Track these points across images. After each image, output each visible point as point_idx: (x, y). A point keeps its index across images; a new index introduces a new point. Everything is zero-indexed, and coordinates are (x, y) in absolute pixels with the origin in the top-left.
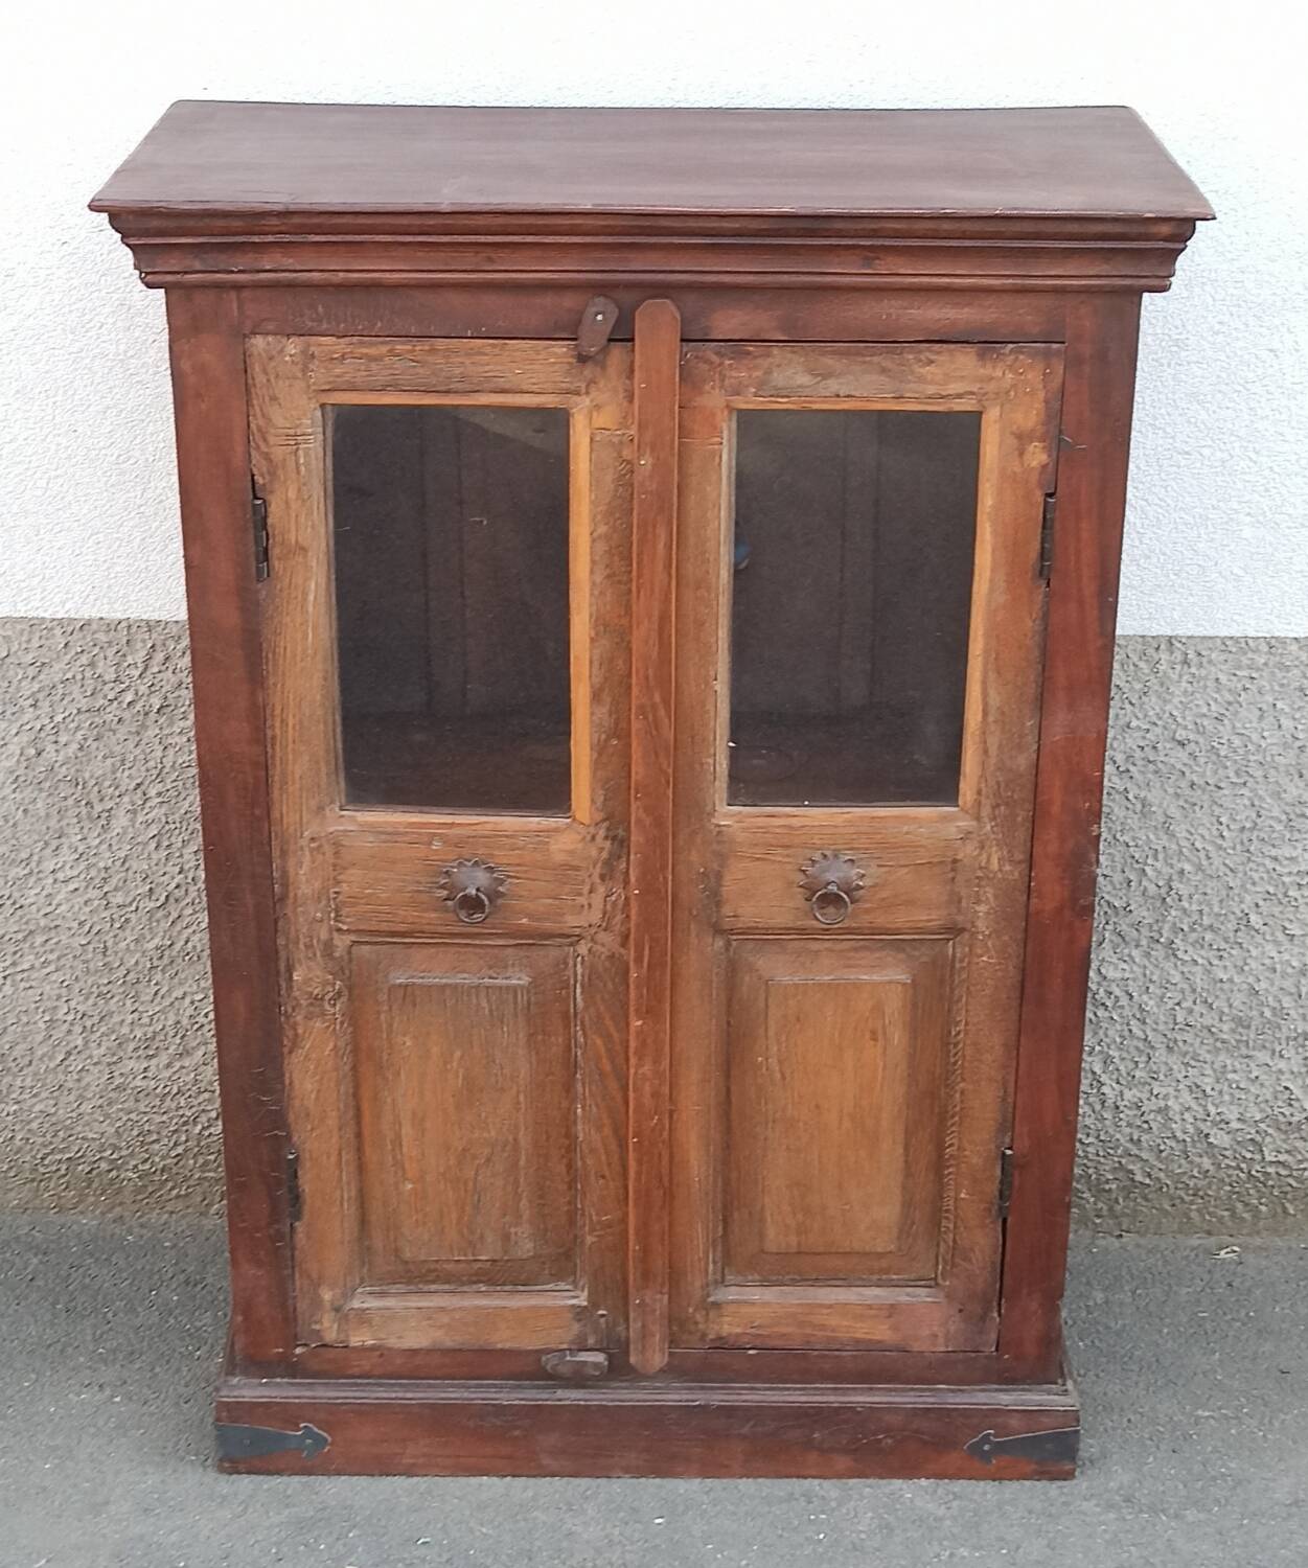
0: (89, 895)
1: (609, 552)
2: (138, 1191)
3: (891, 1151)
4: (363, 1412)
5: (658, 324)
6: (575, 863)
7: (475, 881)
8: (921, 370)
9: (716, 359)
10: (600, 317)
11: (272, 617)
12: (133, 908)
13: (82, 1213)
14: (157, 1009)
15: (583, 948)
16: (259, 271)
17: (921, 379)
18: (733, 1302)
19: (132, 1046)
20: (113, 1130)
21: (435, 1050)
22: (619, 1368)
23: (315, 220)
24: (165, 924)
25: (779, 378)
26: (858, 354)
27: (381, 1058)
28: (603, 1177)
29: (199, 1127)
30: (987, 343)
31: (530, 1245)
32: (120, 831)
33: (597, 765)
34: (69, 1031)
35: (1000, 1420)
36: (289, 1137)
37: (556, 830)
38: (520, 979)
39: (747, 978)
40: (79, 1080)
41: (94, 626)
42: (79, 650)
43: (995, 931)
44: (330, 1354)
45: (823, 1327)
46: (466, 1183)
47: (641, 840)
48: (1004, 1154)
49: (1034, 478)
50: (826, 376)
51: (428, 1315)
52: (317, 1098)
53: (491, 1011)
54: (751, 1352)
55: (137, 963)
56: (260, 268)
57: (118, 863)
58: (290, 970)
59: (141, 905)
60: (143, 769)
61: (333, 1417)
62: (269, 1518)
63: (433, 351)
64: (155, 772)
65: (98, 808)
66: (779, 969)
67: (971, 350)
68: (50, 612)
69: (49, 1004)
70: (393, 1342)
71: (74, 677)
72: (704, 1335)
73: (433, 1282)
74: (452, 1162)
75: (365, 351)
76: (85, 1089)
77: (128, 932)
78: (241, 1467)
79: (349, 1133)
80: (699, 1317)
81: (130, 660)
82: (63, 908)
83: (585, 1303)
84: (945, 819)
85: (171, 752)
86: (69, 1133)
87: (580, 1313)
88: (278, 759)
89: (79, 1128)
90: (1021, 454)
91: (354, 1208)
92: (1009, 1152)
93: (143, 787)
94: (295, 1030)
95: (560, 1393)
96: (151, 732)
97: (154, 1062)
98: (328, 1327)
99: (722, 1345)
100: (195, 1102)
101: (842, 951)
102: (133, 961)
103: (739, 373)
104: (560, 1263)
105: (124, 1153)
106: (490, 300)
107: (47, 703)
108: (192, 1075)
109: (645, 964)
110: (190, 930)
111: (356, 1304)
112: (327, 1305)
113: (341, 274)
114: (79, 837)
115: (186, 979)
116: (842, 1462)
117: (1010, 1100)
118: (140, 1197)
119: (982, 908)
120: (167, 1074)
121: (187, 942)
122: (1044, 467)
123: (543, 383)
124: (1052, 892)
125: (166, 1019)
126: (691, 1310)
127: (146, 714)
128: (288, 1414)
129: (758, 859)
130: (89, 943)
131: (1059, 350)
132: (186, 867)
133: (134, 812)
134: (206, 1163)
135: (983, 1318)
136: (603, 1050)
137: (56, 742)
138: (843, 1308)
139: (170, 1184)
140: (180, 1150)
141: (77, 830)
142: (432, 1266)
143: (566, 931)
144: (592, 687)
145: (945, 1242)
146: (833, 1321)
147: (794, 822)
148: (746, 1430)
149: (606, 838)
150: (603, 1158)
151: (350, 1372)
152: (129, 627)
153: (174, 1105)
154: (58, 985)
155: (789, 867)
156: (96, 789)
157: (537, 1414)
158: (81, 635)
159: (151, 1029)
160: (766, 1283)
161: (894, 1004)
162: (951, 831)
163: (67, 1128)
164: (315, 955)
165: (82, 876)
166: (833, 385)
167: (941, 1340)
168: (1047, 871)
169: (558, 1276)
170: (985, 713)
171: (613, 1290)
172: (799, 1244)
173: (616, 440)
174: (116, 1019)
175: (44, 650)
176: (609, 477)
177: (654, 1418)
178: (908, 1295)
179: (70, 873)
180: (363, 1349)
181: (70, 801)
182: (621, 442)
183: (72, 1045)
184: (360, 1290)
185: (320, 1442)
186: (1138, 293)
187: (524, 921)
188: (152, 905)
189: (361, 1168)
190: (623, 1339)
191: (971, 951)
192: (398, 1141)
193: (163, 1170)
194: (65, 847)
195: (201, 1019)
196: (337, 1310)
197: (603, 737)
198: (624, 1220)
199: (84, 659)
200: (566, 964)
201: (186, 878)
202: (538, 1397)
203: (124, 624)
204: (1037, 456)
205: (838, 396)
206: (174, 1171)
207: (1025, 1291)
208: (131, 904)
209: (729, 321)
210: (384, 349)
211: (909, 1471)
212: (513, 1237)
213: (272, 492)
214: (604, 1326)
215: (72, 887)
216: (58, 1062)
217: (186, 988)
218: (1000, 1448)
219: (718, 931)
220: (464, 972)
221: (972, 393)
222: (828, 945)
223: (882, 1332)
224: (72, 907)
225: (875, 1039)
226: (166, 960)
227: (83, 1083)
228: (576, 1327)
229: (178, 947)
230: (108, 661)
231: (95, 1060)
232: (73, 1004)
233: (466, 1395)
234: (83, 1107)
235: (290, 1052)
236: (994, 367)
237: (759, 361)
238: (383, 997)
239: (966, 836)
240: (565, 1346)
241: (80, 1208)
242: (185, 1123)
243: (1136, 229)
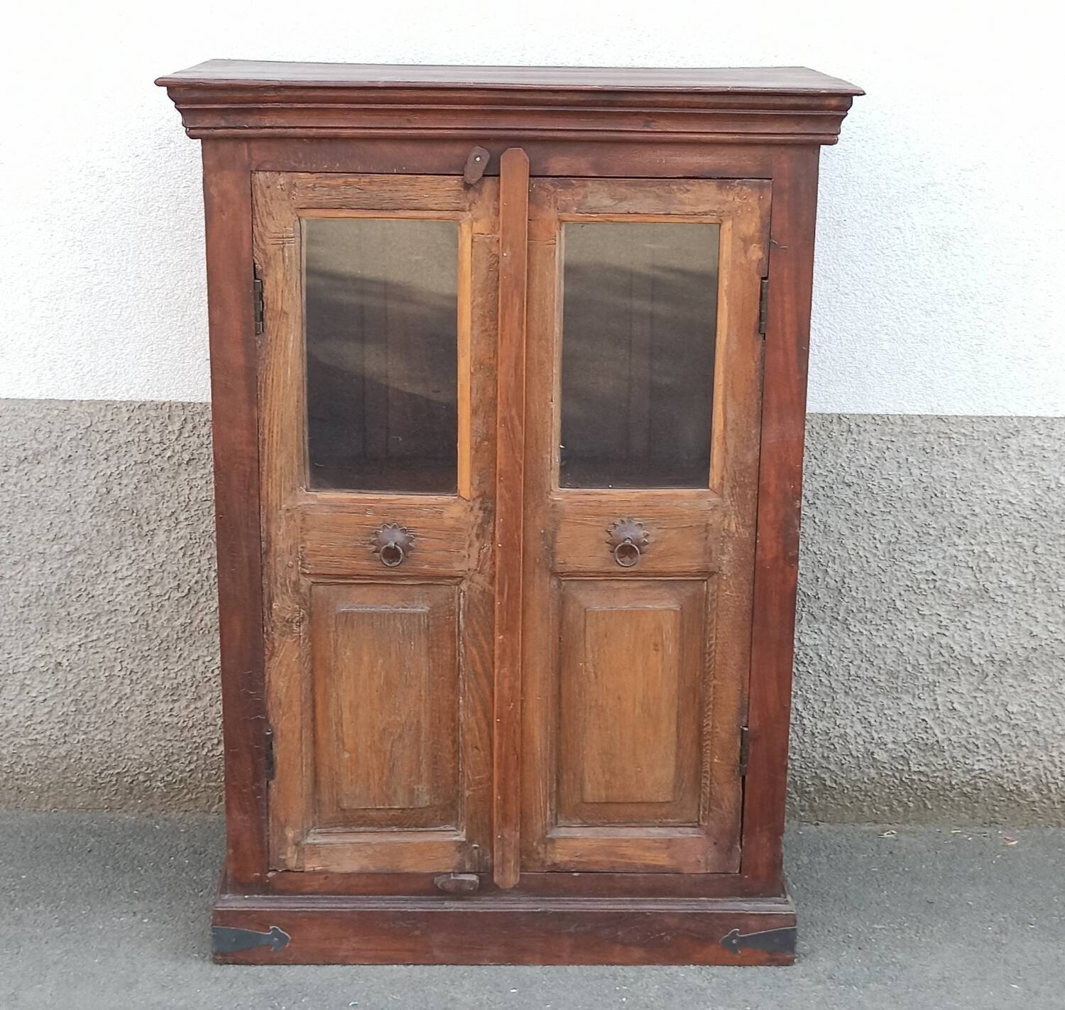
0: (138, 589)
1: (484, 316)
2: (164, 796)
3: (668, 730)
4: (313, 917)
5: (515, 163)
6: (461, 526)
7: (394, 538)
8: (682, 196)
9: (551, 188)
10: (478, 159)
11: (264, 359)
12: (167, 597)
13: (125, 811)
14: (180, 667)
15: (464, 587)
16: (261, 128)
17: (682, 203)
18: (565, 838)
19: (163, 693)
20: (148, 753)
21: (366, 659)
22: (487, 886)
23: (299, 93)
24: (187, 609)
25: (592, 201)
26: (642, 186)
27: (329, 664)
28: (477, 748)
29: (206, 750)
30: (723, 179)
31: (427, 798)
32: (159, 544)
33: (474, 460)
34: (122, 683)
35: (743, 921)
36: (267, 721)
37: (448, 504)
38: (423, 608)
39: (572, 608)
40: (126, 717)
41: (148, 406)
42: (137, 422)
43: (734, 573)
44: (292, 876)
45: (623, 856)
46: (385, 753)
47: (504, 509)
48: (742, 730)
49: (754, 267)
50: (621, 200)
51: (358, 847)
52: (287, 692)
53: (403, 631)
54: (575, 874)
55: (168, 636)
56: (263, 125)
57: (158, 567)
58: (270, 602)
59: (172, 595)
60: (177, 502)
61: (292, 922)
62: (247, 990)
63: (371, 183)
64: (184, 504)
65: (146, 528)
66: (592, 600)
67: (713, 183)
68: (119, 397)
69: (109, 664)
70: (335, 868)
71: (133, 440)
72: (544, 862)
73: (361, 825)
74: (376, 738)
75: (328, 182)
76: (131, 724)
77: (163, 614)
78: (229, 959)
79: (308, 716)
80: (540, 849)
81: (170, 428)
82: (119, 598)
83: (464, 839)
84: (699, 496)
85: (195, 490)
86: (118, 754)
87: (461, 846)
88: (266, 455)
89: (126, 752)
90: (746, 252)
91: (309, 771)
92: (746, 729)
93: (176, 515)
94: (273, 643)
95: (447, 904)
96: (184, 476)
97: (177, 705)
98: (292, 860)
99: (556, 869)
100: (204, 733)
101: (634, 588)
102: (165, 634)
103: (565, 197)
104: (446, 812)
105: (155, 769)
106: (408, 149)
107: (115, 458)
108: (202, 713)
109: (505, 596)
110: (204, 613)
111: (310, 840)
112: (290, 841)
113: (314, 130)
114: (133, 548)
115: (200, 646)
116: (638, 953)
117: (746, 692)
118: (165, 800)
119: (726, 558)
120: (184, 713)
121: (201, 621)
122: (760, 260)
123: (440, 203)
124: (771, 547)
125: (186, 674)
126: (535, 844)
127: (179, 465)
128: (262, 920)
129: (579, 523)
130: (137, 622)
131: (768, 184)
132: (202, 569)
133: (169, 531)
134: (210, 776)
135: (730, 849)
136: (477, 657)
137: (120, 484)
138: (637, 842)
139: (185, 791)
140: (192, 766)
141: (131, 544)
142: (362, 813)
143: (454, 574)
144: (471, 405)
145: (705, 794)
146: (630, 852)
147: (603, 498)
148: (572, 930)
149: (480, 509)
150: (477, 733)
151: (305, 890)
152: (170, 406)
153: (189, 735)
154: (115, 651)
155: (600, 529)
156: (145, 516)
157: (429, 917)
158: (139, 412)
159: (176, 681)
160: (586, 824)
161: (669, 626)
162: (705, 504)
163: (117, 751)
164: (287, 591)
165: (134, 575)
166: (625, 206)
167: (703, 865)
168: (767, 532)
169: (445, 821)
170: (725, 425)
171: (483, 829)
172: (607, 796)
173: (488, 241)
174: (154, 674)
175: (115, 422)
176: (483, 266)
177: (509, 921)
178: (680, 832)
179: (125, 573)
180: (314, 873)
181: (128, 524)
182: (491, 242)
183: (123, 693)
184: (312, 831)
185: (283, 939)
186: (815, 147)
187: (426, 567)
188: (179, 595)
189: (315, 743)
190: (489, 865)
191: (718, 587)
192: (340, 723)
193: (181, 781)
194: (123, 555)
195: (209, 675)
196: (297, 844)
197: (479, 439)
198: (490, 779)
199: (140, 428)
200: (453, 598)
201: (202, 576)
202: (431, 906)
203: (167, 405)
204: (756, 253)
205: (629, 213)
206: (189, 781)
207: (758, 829)
208: (165, 595)
209: (559, 163)
210: (340, 181)
211: (682, 958)
212: (416, 792)
213: (266, 275)
214: (476, 855)
215: (127, 583)
216: (113, 704)
217: (200, 653)
218: (743, 941)
219: (554, 574)
220: (385, 604)
221: (714, 211)
222: (625, 584)
223: (662, 859)
224: (127, 596)
225: (656, 650)
226: (187, 634)
227: (129, 719)
228: (458, 856)
229: (195, 624)
230: (156, 430)
231: (138, 703)
232: (124, 664)
233: (383, 905)
234: (128, 738)
235: (270, 659)
236: (727, 195)
237: (579, 190)
238: (331, 622)
239: (715, 508)
240: (450, 870)
241: (124, 808)
242: (196, 748)
243: (816, 102)
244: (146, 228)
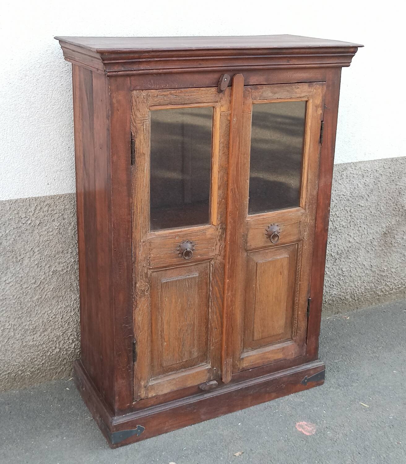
0: (16, 287)
1: (223, 147)
2: (30, 378)
3: (283, 305)
4: (154, 417)
5: (239, 81)
6: (213, 237)
7: (189, 247)
8: (296, 90)
9: (250, 90)
10: (226, 80)
11: (135, 176)
12: (30, 288)
13: (13, 390)
14: (37, 318)
15: (212, 262)
16: (139, 70)
17: (296, 93)
18: (247, 357)
19: (29, 332)
20: (23, 360)
21: (173, 301)
22: (221, 383)
23: (158, 54)
24: (40, 291)
25: (265, 95)
26: (283, 87)
27: (158, 306)
28: (216, 328)
29: (50, 353)
30: (310, 82)
31: (196, 354)
32: (26, 264)
33: (219, 208)
34: (9, 331)
35: (309, 372)
36: (133, 336)
37: (208, 228)
38: (196, 274)
39: (251, 263)
40: (12, 347)
41: (19, 201)
42: (14, 209)
43: (308, 239)
44: (143, 401)
45: (267, 358)
46: (180, 339)
47: (231, 227)
48: (309, 299)
49: (319, 118)
50: (275, 93)
51: (169, 382)
52: (142, 322)
53: (189, 285)
54: (250, 370)
55: (31, 305)
57: (25, 275)
58: (136, 283)
59: (32, 286)
60: (34, 243)
61: (145, 421)
63: (181, 92)
64: (37, 244)
65: (19, 258)
66: (259, 259)
67: (307, 84)
68: (5, 199)
69: (3, 324)
70: (161, 393)
71: (12, 218)
72: (239, 368)
73: (169, 372)
74: (177, 333)
75: (163, 93)
76: (14, 349)
77: (28, 296)
78: (119, 445)
79: (149, 331)
80: (238, 364)
81: (29, 210)
82: (8, 292)
83: (210, 367)
84: (298, 211)
85: (42, 237)
86: (8, 364)
87: (209, 370)
88: (135, 218)
89: (12, 362)
90: (316, 111)
91: (150, 354)
92: (310, 298)
93: (33, 250)
94: (137, 302)
95: (205, 396)
96: (36, 232)
97: (35, 335)
98: (143, 394)
99: (244, 370)
100: (48, 346)
101: (273, 251)
102: (29, 305)
103: (256, 93)
104: (203, 358)
105: (26, 367)
106: (197, 76)
107: (4, 228)
108: (47, 337)
109: (230, 263)
110: (47, 291)
111: (150, 384)
112: (143, 386)
113: (161, 70)
114: (13, 268)
115: (46, 307)
116: (274, 395)
117: (310, 284)
118: (31, 380)
119: (306, 233)
120: (39, 339)
121: (46, 295)
122: (321, 114)
123: (208, 100)
124: (320, 226)
125: (39, 321)
126: (236, 362)
127: (35, 226)
128: (132, 424)
129: (256, 228)
130: (16, 302)
131: (325, 83)
132: (46, 272)
133: (30, 258)
134: (51, 364)
135: (303, 346)
136: (217, 291)
137: (6, 240)
138: (272, 352)
139: (40, 373)
140: (43, 362)
141: (12, 266)
142: (170, 367)
143: (210, 257)
144: (218, 185)
145: (295, 327)
146: (270, 356)
147: (265, 217)
148: (251, 392)
149: (221, 228)
150: (217, 322)
151: (148, 406)
152: (30, 200)
153: (42, 348)
154: (6, 317)
155: (263, 229)
156: (19, 252)
157: (200, 404)
158: (14, 205)
159: (35, 325)
160: (253, 349)
161: (285, 263)
162: (299, 213)
163: (7, 363)
164: (143, 277)
165: (14, 281)
166: (277, 96)
167: (294, 355)
168: (319, 221)
169: (202, 361)
170: (307, 181)
171: (219, 362)
172: (262, 336)
173: (226, 114)
174: (24, 324)
175: (3, 211)
176: (224, 125)
177: (229, 396)
178: (286, 344)
179: (10, 281)
180: (152, 397)
181: (11, 257)
182: (227, 115)
183: (9, 336)
184: (151, 379)
185: (142, 430)
186: (340, 68)
187: (199, 257)
188: (36, 286)
189: (152, 341)
190: (220, 375)
191: (303, 245)
192: (162, 331)
193: (38, 369)
194: (9, 272)
195: (50, 319)
196: (145, 387)
197: (221, 199)
198: (221, 340)
199: (15, 212)
200: (207, 268)
201: (46, 275)
202: (200, 398)
203: (28, 199)
204: (320, 111)
205: (278, 99)
207: (312, 336)
208: (29, 287)
209: (254, 79)
210: (168, 93)
211: (288, 392)
212: (192, 352)
213: (136, 138)
214: (215, 373)
215: (11, 285)
216: (5, 342)
217: (46, 310)
218: (309, 380)
219: (247, 251)
220: (181, 275)
221: (307, 96)
222: (270, 250)
223: (280, 356)
224: (11, 291)
225: (281, 274)
226: (39, 303)
227: (13, 348)
228: (208, 374)
229: (43, 297)
230: (23, 212)
231: (17, 339)
232: (10, 322)
233: (181, 403)
234: (13, 356)
236: (312, 88)
237: (261, 90)
238: (159, 287)
239: (303, 214)
240: (205, 381)
241: (12, 388)
242: (45, 353)
243: (347, 50)
244: (16, 117)
